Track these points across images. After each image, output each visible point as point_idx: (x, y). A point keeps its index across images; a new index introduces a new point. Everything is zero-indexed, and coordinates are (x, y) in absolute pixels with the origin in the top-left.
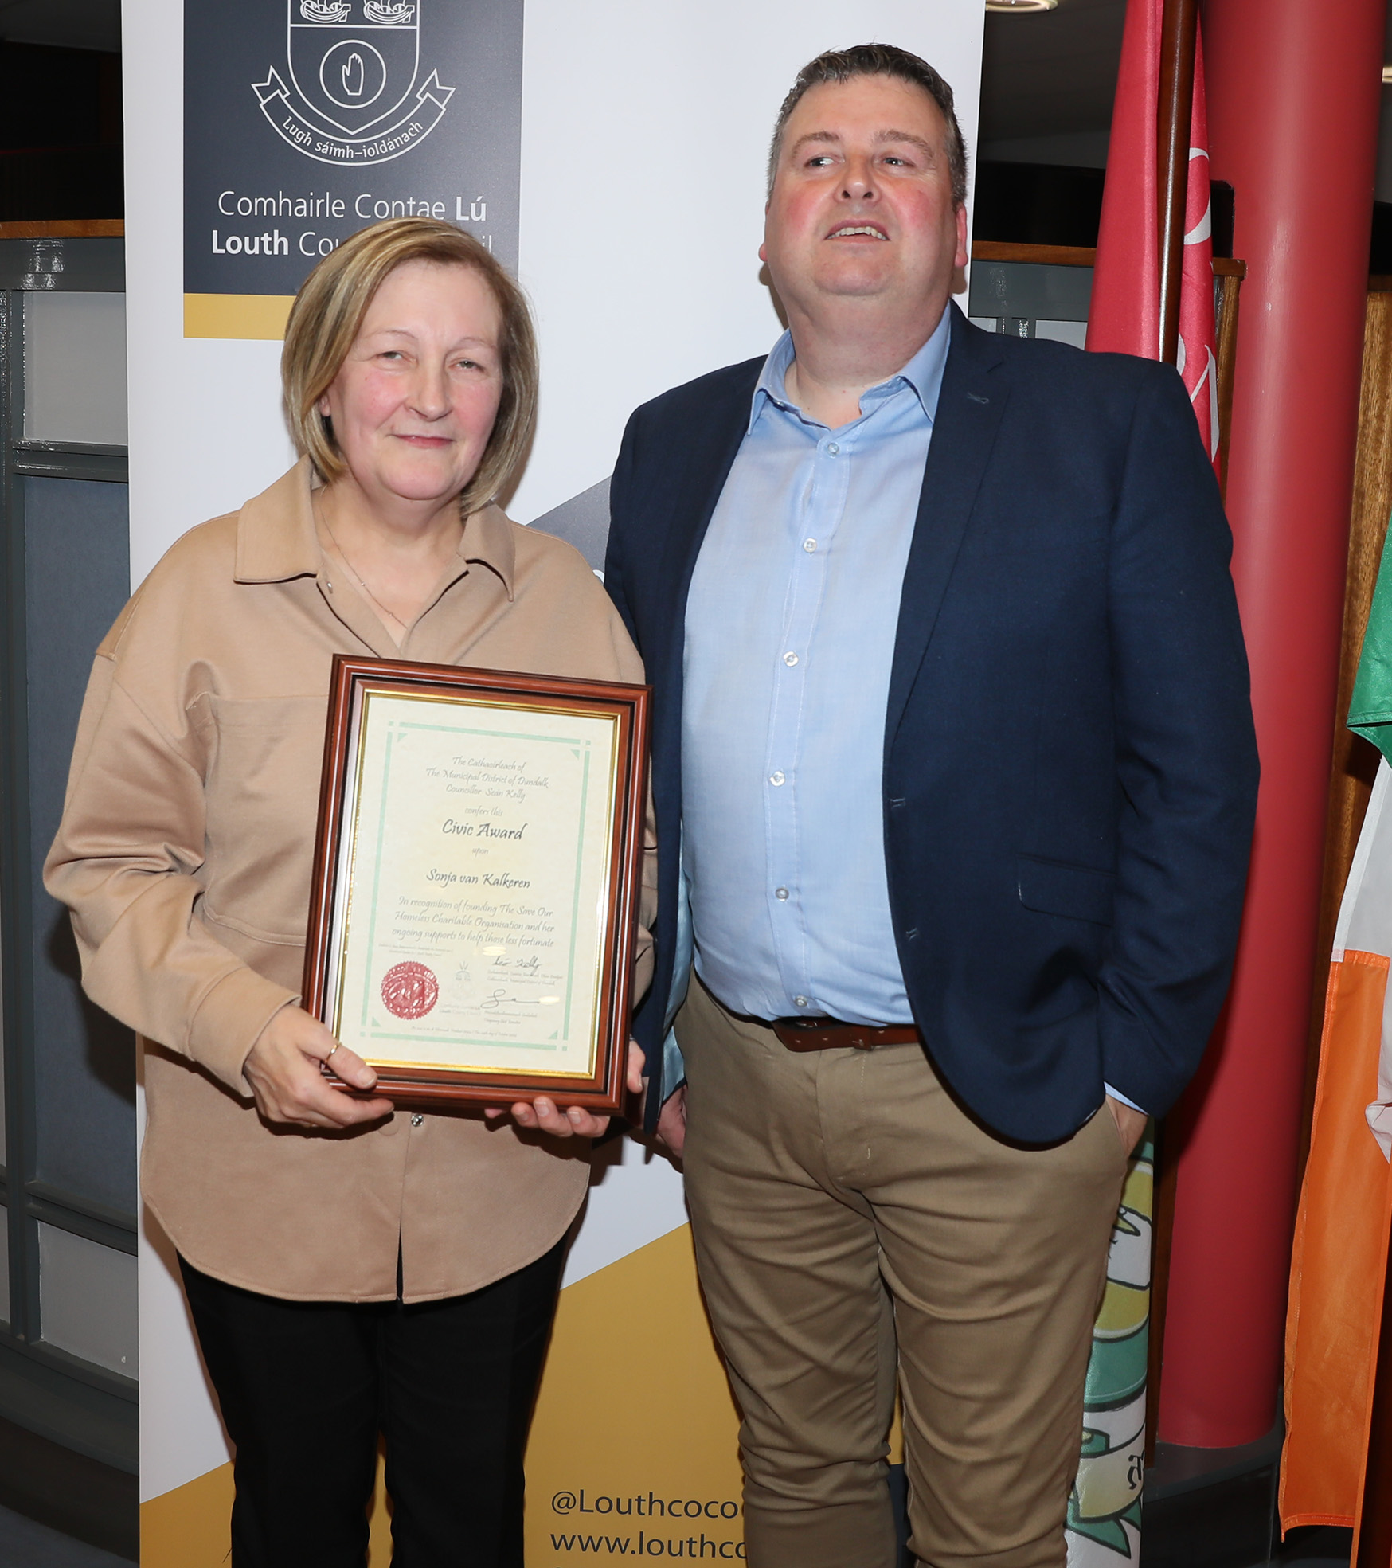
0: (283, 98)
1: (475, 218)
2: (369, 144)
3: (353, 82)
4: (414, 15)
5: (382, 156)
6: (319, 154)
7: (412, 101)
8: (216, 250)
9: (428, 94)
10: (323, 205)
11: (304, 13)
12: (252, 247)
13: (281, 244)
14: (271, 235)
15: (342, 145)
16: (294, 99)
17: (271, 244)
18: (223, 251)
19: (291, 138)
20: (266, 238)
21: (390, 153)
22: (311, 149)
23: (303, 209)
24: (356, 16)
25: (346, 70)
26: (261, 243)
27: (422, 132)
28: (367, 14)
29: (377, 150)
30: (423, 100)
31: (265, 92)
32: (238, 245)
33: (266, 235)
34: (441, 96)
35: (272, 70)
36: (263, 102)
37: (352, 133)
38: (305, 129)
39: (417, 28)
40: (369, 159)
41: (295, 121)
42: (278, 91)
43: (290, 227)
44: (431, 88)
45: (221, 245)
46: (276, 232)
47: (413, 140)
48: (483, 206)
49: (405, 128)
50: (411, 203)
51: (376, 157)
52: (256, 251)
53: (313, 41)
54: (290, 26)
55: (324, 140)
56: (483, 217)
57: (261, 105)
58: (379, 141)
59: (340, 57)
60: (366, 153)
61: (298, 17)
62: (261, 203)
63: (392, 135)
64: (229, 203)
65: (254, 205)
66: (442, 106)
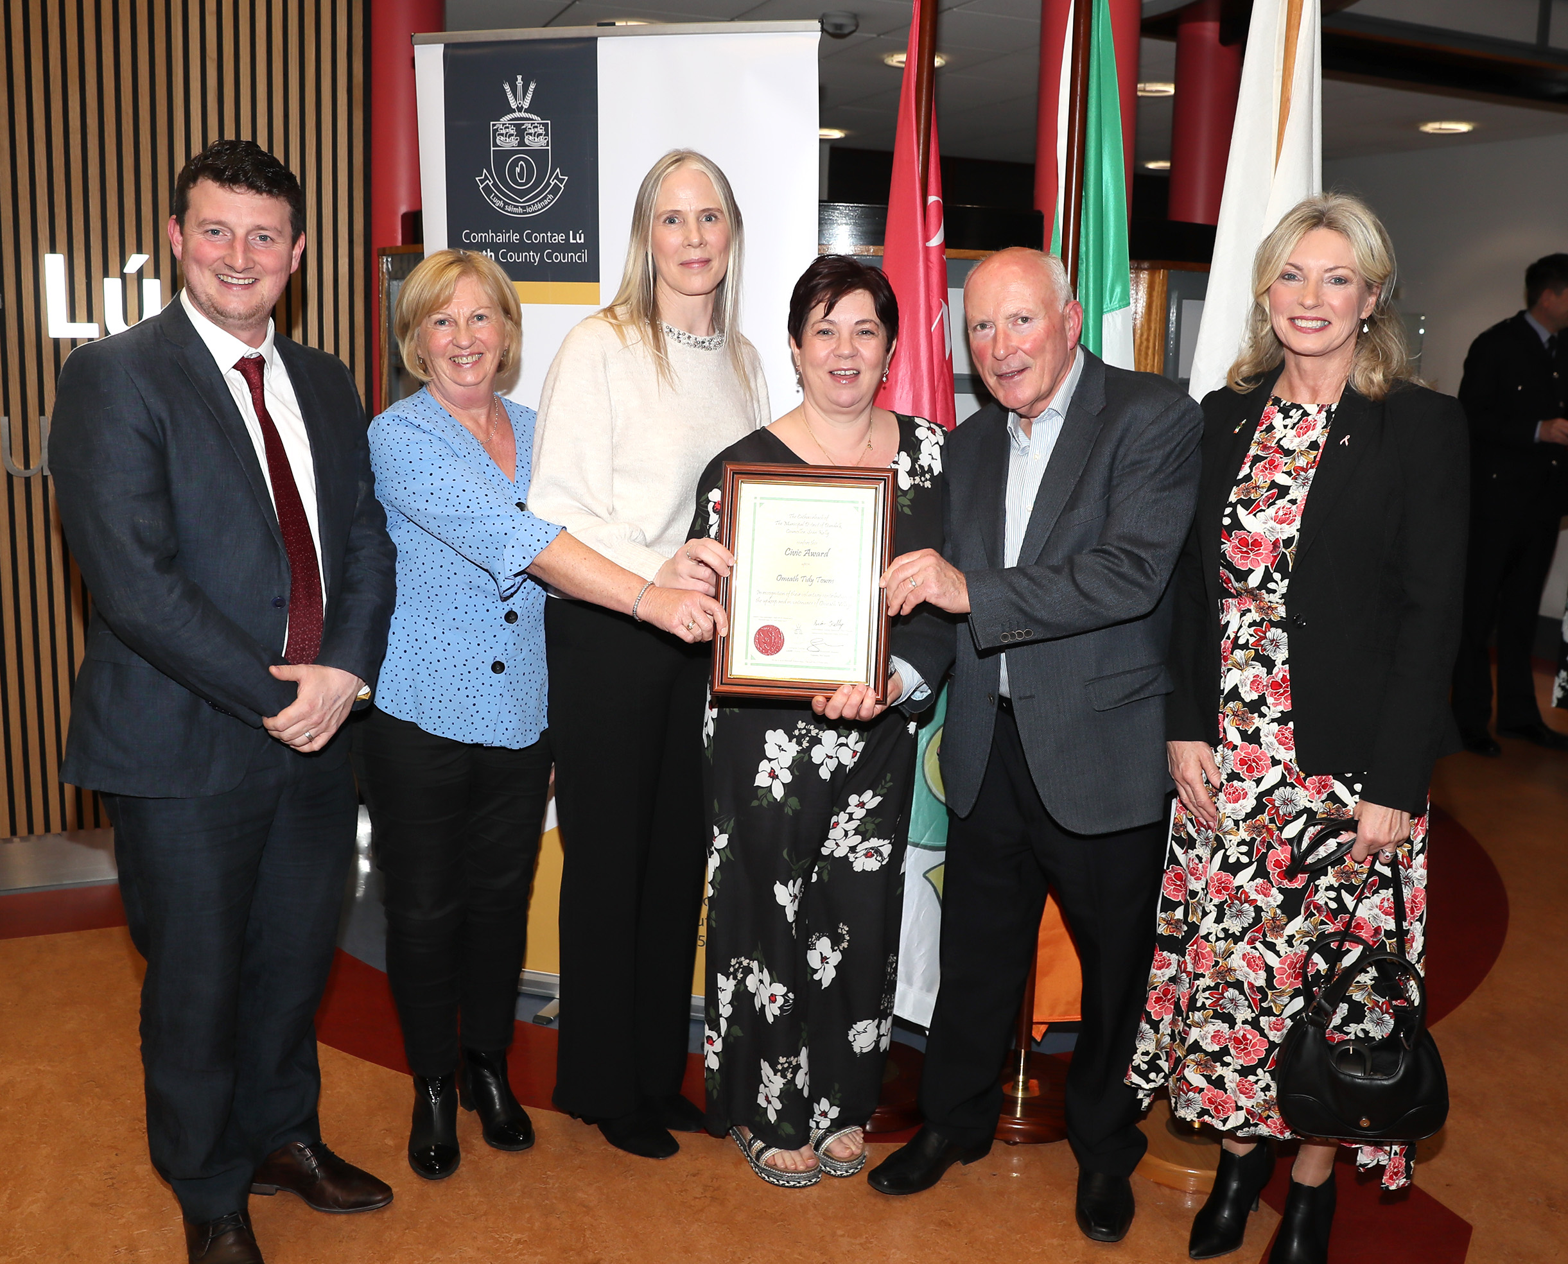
0: (490, 184)
1: (579, 242)
2: (530, 206)
4: (548, 142)
5: (535, 212)
6: (507, 211)
7: (548, 184)
9: (555, 181)
10: (509, 236)
11: (498, 142)
14: (486, 252)
15: (517, 207)
16: (495, 184)
19: (494, 203)
21: (539, 210)
22: (503, 209)
23: (501, 238)
24: (522, 143)
25: (518, 170)
27: (553, 199)
28: (527, 142)
29: (533, 209)
30: (553, 183)
31: (482, 181)
34: (561, 181)
35: (485, 170)
36: (481, 186)
37: (521, 201)
38: (500, 199)
39: (549, 148)
40: (530, 213)
42: (488, 181)
43: (495, 248)
44: (557, 177)
46: (489, 250)
47: (549, 203)
48: (582, 235)
49: (545, 197)
50: (549, 234)
51: (533, 212)
53: (503, 156)
54: (492, 149)
55: (509, 204)
56: (582, 241)
57: (480, 188)
58: (533, 204)
59: (515, 163)
60: (528, 210)
61: (495, 145)
62: (481, 236)
63: (540, 201)
64: (468, 236)
65: (478, 237)
66: (562, 186)
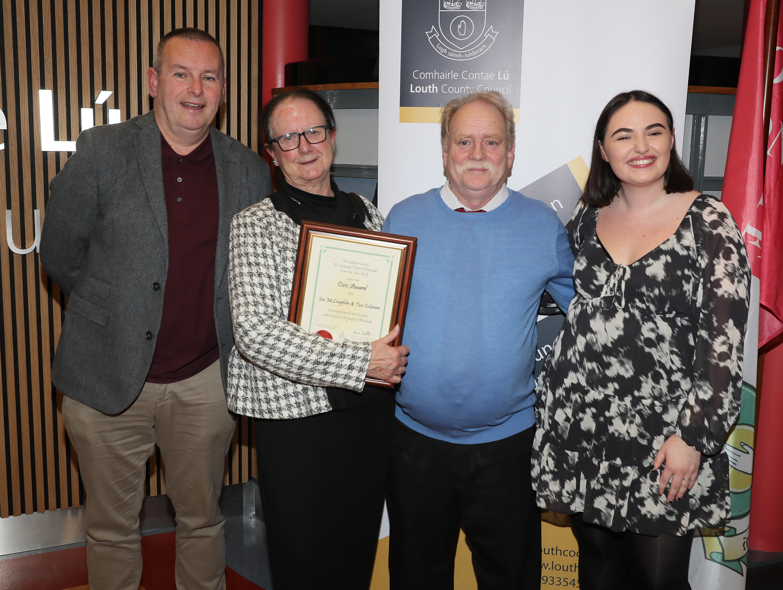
0: (437, 37)
1: (505, 79)
2: (467, 53)
3: (462, 30)
4: (484, 6)
5: (472, 57)
6: (449, 57)
7: (483, 37)
8: (412, 91)
9: (489, 34)
10: (450, 75)
11: (445, 6)
12: (424, 90)
13: (435, 89)
14: (431, 86)
16: (441, 37)
17: (431, 89)
18: (414, 92)
19: (439, 51)
20: (430, 87)
21: (475, 56)
23: (443, 76)
24: (464, 7)
25: (460, 26)
26: (428, 89)
27: (486, 48)
28: (468, 6)
29: (470, 55)
30: (487, 37)
31: (430, 35)
32: (419, 89)
33: (430, 86)
34: (493, 35)
35: (433, 27)
36: (430, 38)
37: (461, 49)
38: (444, 48)
39: (485, 11)
40: (467, 58)
41: (441, 45)
42: (435, 34)
43: (438, 83)
44: (490, 32)
45: (414, 89)
46: (433, 85)
47: (483, 51)
48: (508, 74)
49: (480, 47)
50: (482, 73)
51: (470, 57)
52: (426, 91)
53: (448, 16)
54: (440, 11)
56: (508, 78)
57: (429, 40)
58: (471, 52)
59: (457, 22)
60: (466, 56)
61: (442, 8)
62: (428, 74)
63: (476, 49)
64: (417, 75)
65: (425, 75)
66: (494, 39)
